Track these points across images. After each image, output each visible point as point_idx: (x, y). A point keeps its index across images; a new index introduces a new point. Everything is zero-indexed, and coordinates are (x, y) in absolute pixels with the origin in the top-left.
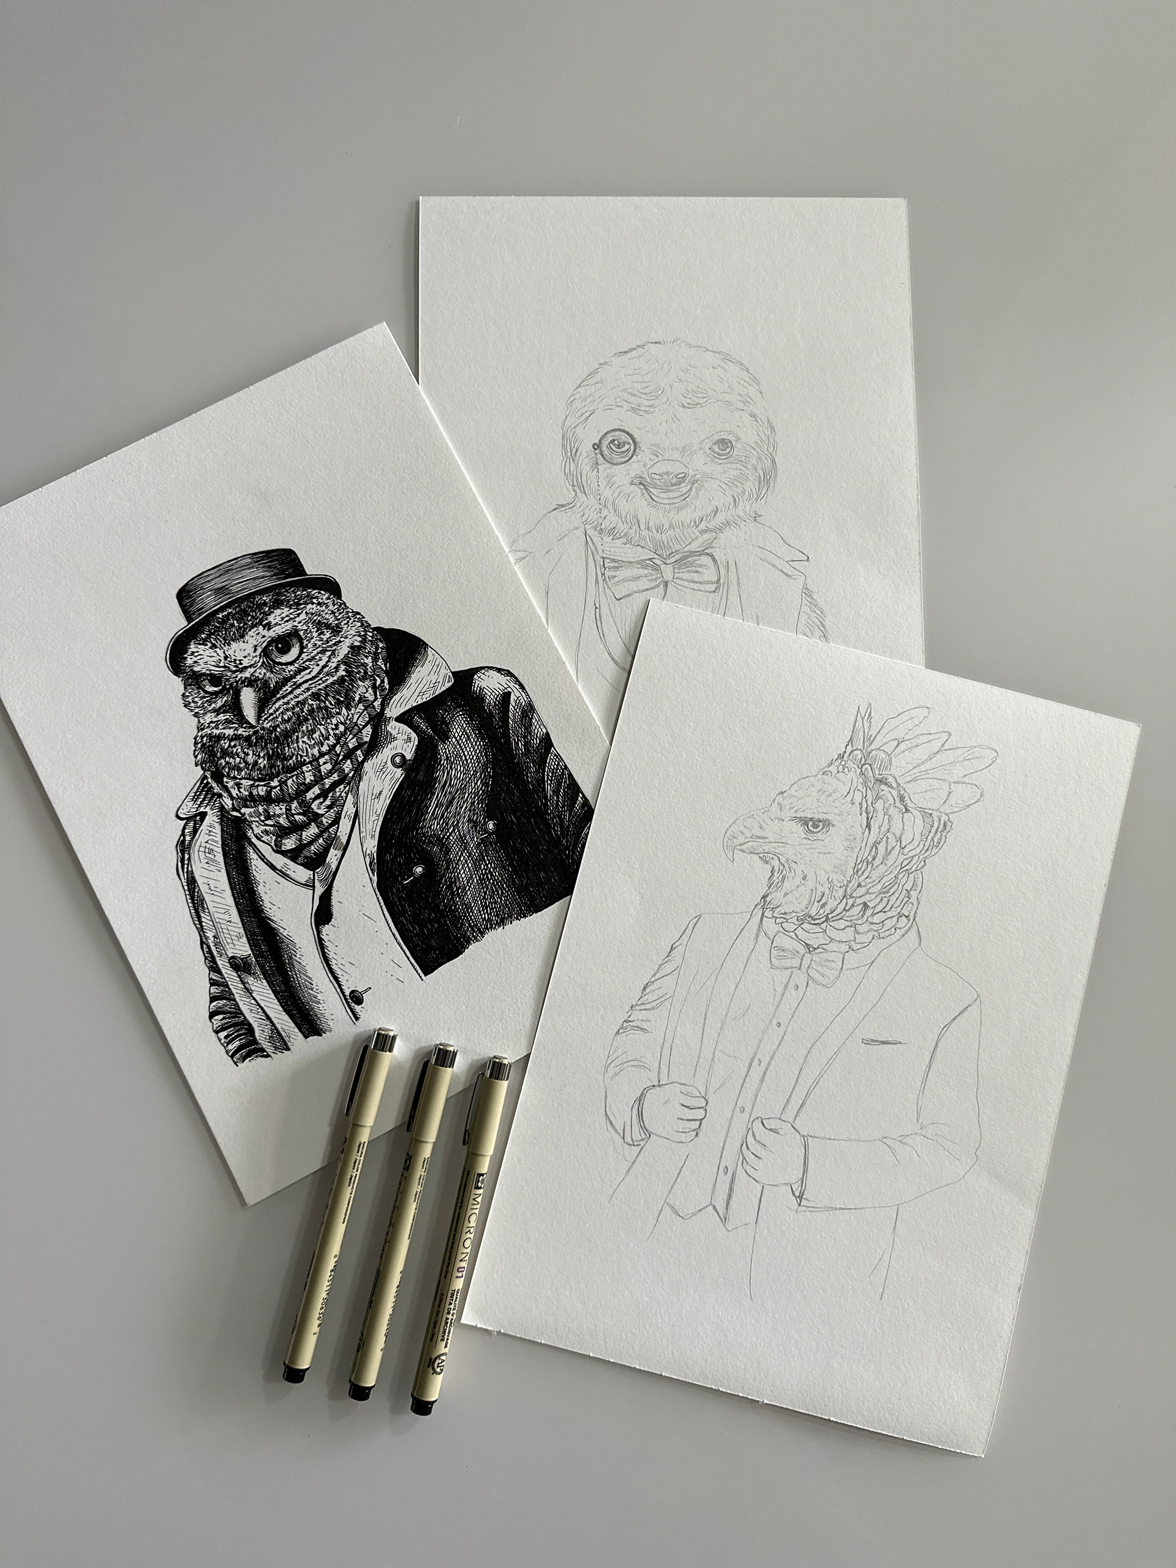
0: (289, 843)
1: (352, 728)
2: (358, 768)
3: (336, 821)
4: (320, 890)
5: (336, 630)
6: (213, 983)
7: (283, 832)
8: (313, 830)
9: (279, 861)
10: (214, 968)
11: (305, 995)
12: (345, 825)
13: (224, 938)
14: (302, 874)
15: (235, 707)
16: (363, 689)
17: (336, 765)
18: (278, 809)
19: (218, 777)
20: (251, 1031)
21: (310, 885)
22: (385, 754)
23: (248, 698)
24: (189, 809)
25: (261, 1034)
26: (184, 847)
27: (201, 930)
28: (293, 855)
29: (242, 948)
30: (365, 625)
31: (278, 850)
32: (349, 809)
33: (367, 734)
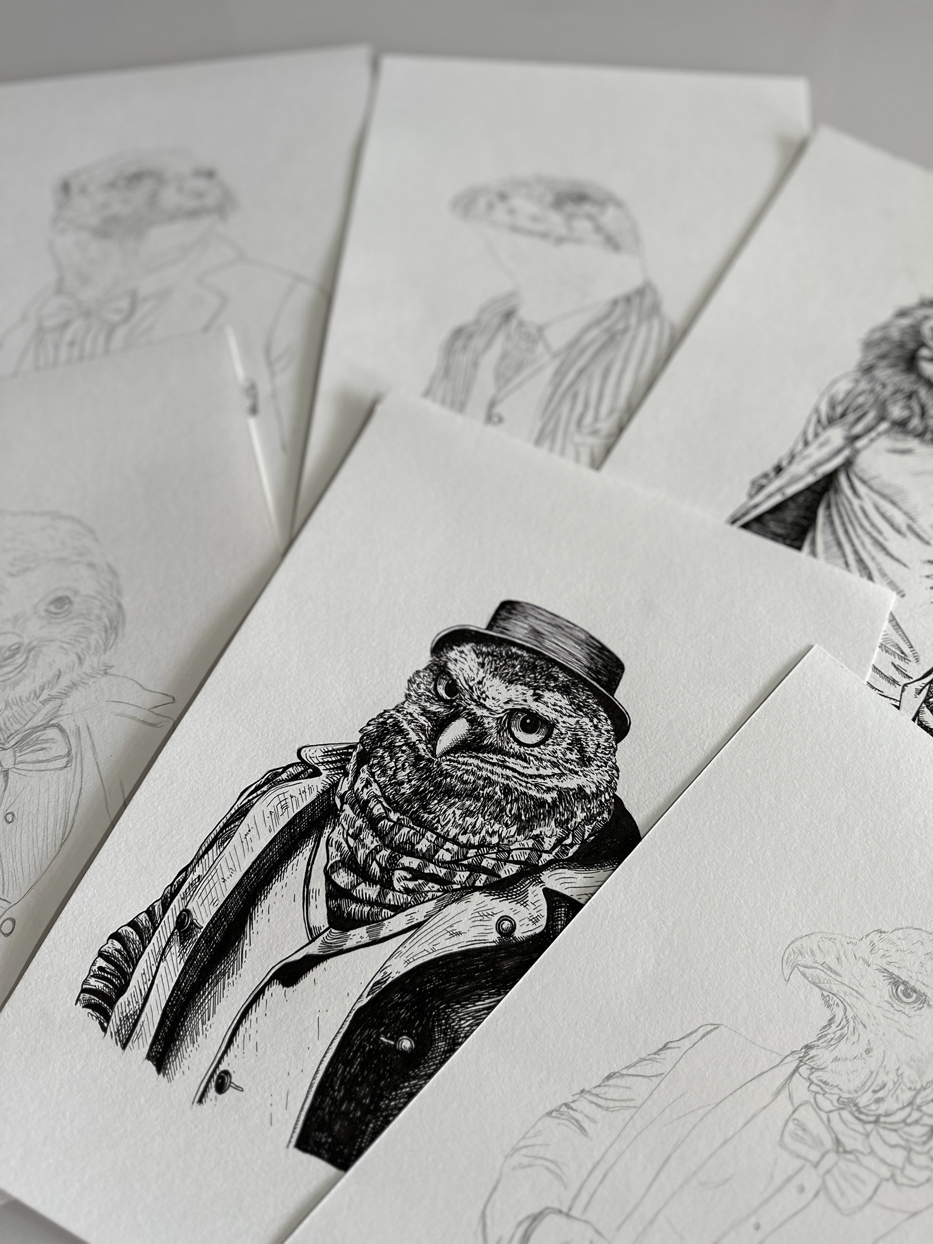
0: (343, 878)
1: (503, 850)
2: (469, 889)
3: (397, 909)
4: (314, 949)
5: (585, 761)
6: (150, 912)
7: (349, 863)
8: (371, 892)
9: (318, 882)
10: (166, 902)
11: (193, 1020)
12: (400, 922)
13: (204, 888)
14: (319, 917)
15: (441, 725)
16: (549, 831)
17: (455, 863)
18: (370, 840)
19: (363, 759)
20: (121, 990)
21: (313, 935)
22: (503, 907)
23: (458, 729)
24: (314, 755)
25: (125, 1003)
26: (272, 779)
27: (199, 858)
28: (334, 892)
29: (203, 915)
30: (611, 785)
31: (328, 874)
32: (419, 913)
33: (508, 870)
